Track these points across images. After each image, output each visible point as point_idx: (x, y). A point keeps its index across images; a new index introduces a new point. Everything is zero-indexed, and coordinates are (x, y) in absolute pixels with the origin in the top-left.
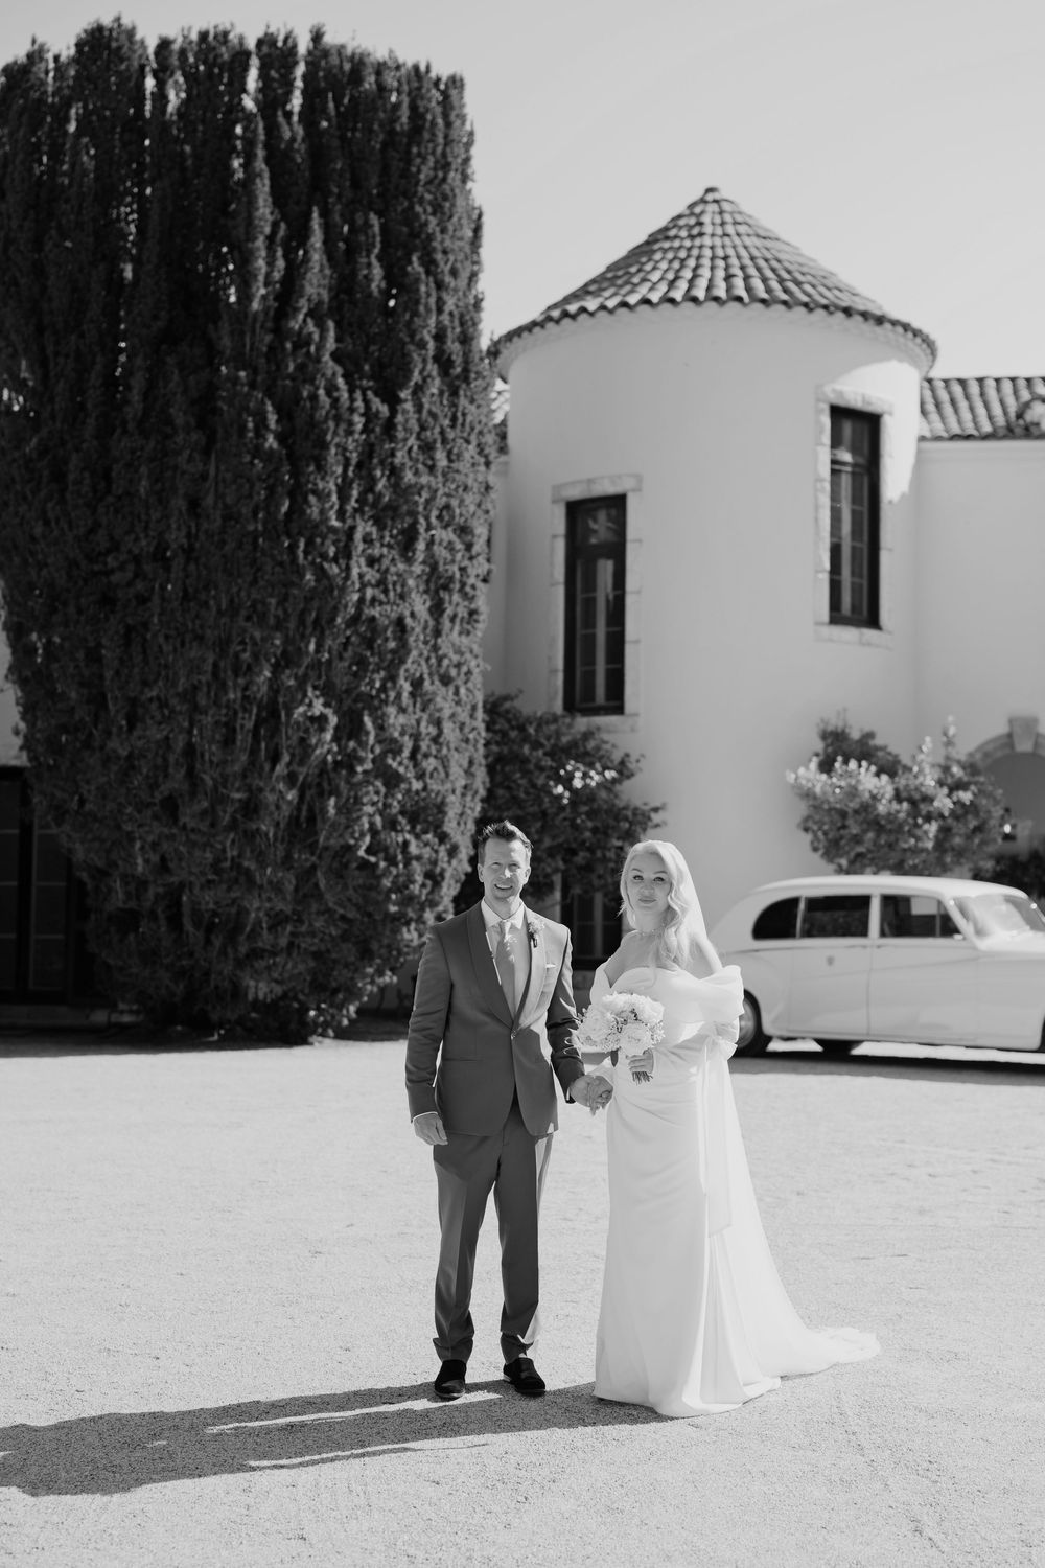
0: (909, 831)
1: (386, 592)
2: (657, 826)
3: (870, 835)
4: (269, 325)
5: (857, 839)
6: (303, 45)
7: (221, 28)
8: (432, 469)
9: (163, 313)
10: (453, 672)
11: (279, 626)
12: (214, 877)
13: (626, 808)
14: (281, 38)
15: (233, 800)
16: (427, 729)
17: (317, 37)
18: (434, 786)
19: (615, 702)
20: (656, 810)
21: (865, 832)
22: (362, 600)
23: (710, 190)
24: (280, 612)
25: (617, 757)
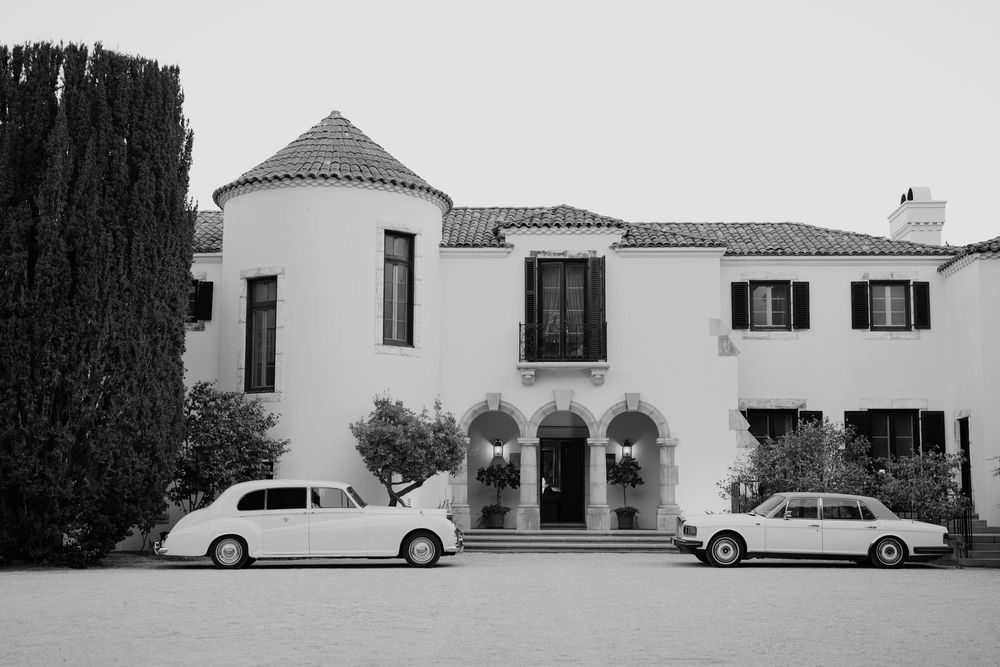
1: (124, 334)
2: (286, 451)
4: (65, 197)
6: (91, 52)
7: (45, 43)
8: (152, 270)
9: (10, 191)
10: (165, 373)
11: (66, 351)
12: (30, 481)
13: (268, 442)
14: (79, 48)
15: (41, 442)
16: (147, 402)
17: (98, 47)
18: (149, 433)
19: (270, 386)
20: (285, 443)
22: (111, 338)
23: (333, 113)
24: (66, 345)
25: (266, 415)
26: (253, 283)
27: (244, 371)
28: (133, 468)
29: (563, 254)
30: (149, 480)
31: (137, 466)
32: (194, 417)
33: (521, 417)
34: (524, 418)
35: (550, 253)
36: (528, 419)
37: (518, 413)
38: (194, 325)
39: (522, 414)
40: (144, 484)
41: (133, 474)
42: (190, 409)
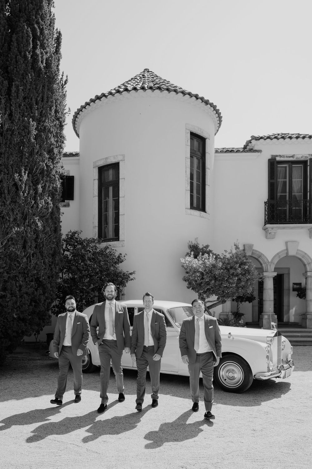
0: (226, 280)
2: (132, 279)
3: (213, 282)
5: (208, 283)
13: (120, 273)
19: (116, 237)
20: (131, 274)
21: (211, 280)
25: (117, 254)
26: (102, 170)
27: (97, 228)
28: (20, 290)
29: (293, 156)
30: (35, 302)
31: (24, 290)
32: (66, 257)
33: (265, 260)
34: (267, 260)
35: (283, 156)
36: (270, 260)
37: (263, 257)
38: (63, 204)
39: (266, 257)
40: (31, 304)
41: (21, 296)
42: (64, 250)
